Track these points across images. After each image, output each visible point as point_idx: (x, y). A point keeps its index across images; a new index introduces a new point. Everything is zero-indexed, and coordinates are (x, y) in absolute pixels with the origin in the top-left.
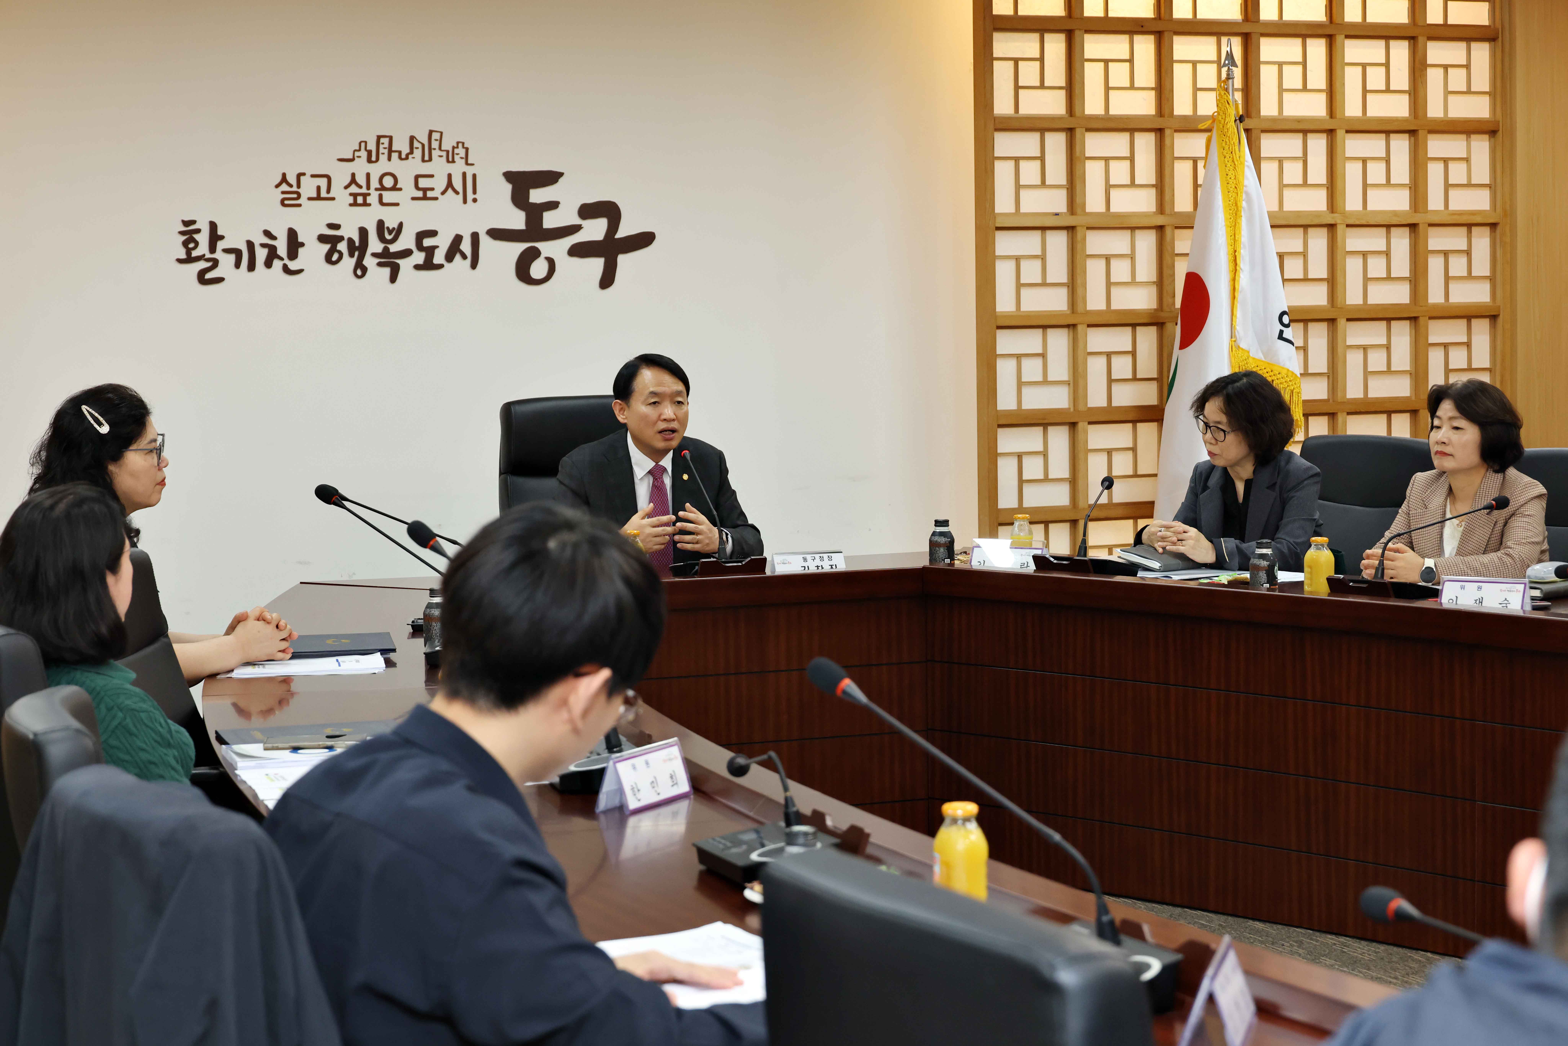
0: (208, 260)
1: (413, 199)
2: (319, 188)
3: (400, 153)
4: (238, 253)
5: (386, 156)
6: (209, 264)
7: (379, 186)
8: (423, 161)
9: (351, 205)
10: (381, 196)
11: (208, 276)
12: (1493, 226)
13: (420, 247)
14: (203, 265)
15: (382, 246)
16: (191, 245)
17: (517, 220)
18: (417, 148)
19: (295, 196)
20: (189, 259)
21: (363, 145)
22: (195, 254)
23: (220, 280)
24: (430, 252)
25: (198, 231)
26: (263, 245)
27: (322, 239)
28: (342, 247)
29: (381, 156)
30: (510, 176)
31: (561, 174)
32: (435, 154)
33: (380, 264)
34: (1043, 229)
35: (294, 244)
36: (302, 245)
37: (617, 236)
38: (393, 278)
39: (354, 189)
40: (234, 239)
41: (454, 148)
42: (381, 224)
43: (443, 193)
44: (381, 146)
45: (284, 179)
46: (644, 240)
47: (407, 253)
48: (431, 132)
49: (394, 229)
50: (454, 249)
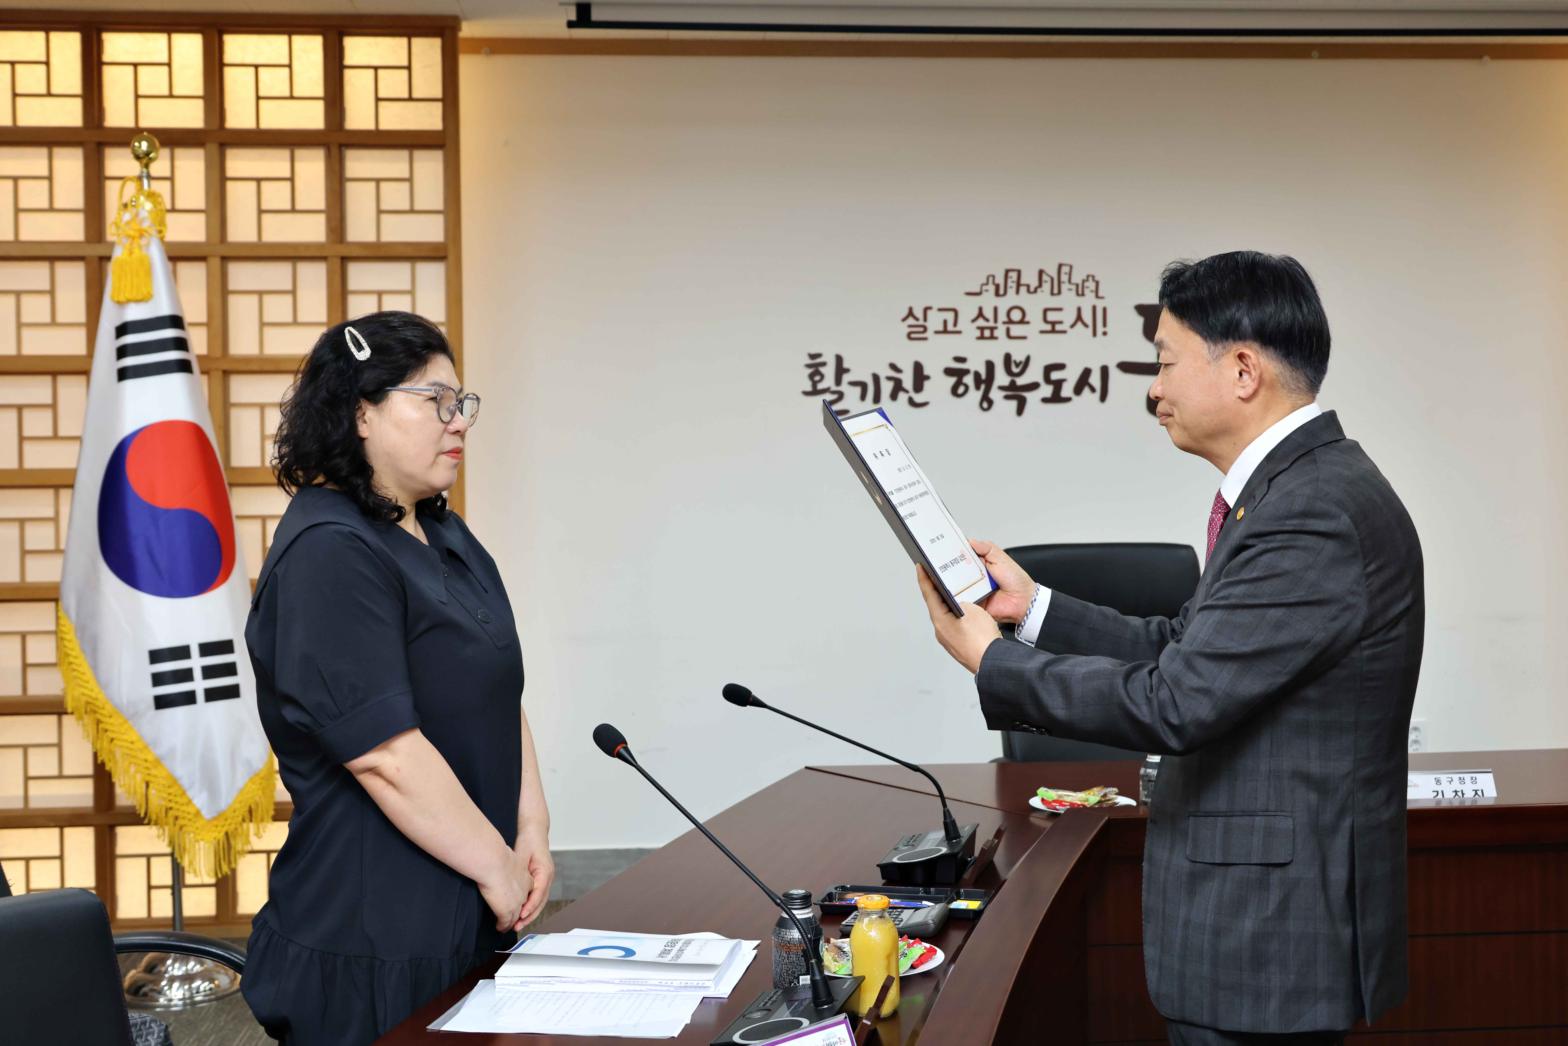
0: (834, 392)
1: (1042, 332)
2: (945, 322)
3: (1028, 286)
4: (863, 386)
5: (1014, 290)
6: (834, 397)
7: (1006, 320)
10: (1008, 330)
13: (1048, 380)
15: (1009, 379)
16: (817, 378)
17: (1145, 353)
18: (1046, 282)
19: (921, 329)
20: (815, 392)
21: (991, 279)
22: (820, 386)
24: (1058, 385)
25: (824, 364)
26: (889, 378)
27: (949, 372)
28: (969, 380)
29: (1009, 289)
30: (1140, 309)
32: (1065, 287)
33: (1006, 397)
35: (920, 377)
36: (928, 378)
38: (1020, 411)
39: (981, 322)
41: (1084, 281)
42: (1008, 358)
43: (1072, 326)
44: (1009, 281)
45: (911, 313)
47: (1034, 386)
48: (1060, 266)
49: (1021, 362)
50: (1083, 382)
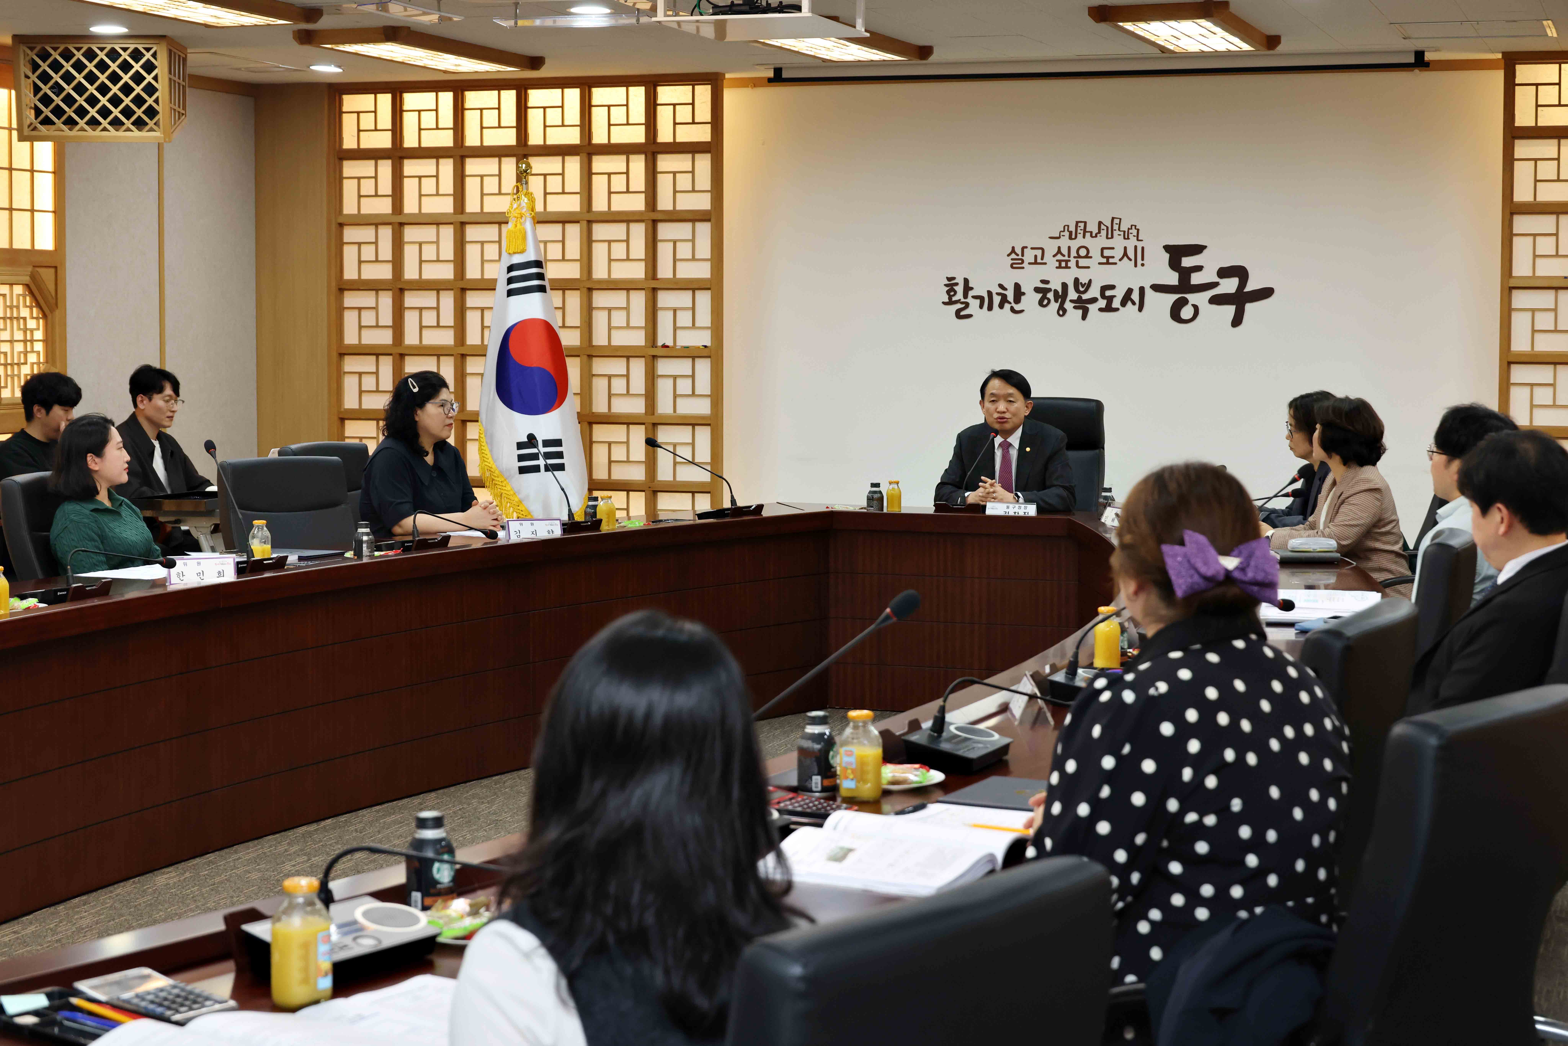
0: (962, 303)
1: (1100, 264)
2: (1036, 257)
3: (1091, 233)
4: (981, 298)
5: (1082, 235)
6: (963, 306)
7: (1076, 255)
8: (1107, 238)
9: (1057, 268)
10: (1077, 262)
11: (962, 313)
13: (1103, 296)
14: (959, 306)
15: (1077, 295)
16: (952, 293)
17: (1172, 278)
18: (1103, 229)
19: (1020, 262)
20: (950, 302)
21: (1066, 227)
22: (954, 299)
23: (969, 316)
24: (1110, 299)
25: (957, 284)
26: (998, 294)
27: (1037, 290)
28: (1050, 295)
29: (1078, 235)
30: (1167, 248)
31: (1205, 247)
32: (1116, 233)
33: (1075, 307)
34: (1557, 289)
35: (1019, 294)
36: (1024, 294)
37: (1245, 291)
38: (1084, 317)
39: (1059, 257)
41: (1129, 229)
42: (1076, 281)
43: (1120, 260)
44: (1079, 228)
45: (1013, 251)
46: (1266, 293)
47: (1094, 300)
48: (1113, 219)
49: (1085, 284)
50: (1127, 298)
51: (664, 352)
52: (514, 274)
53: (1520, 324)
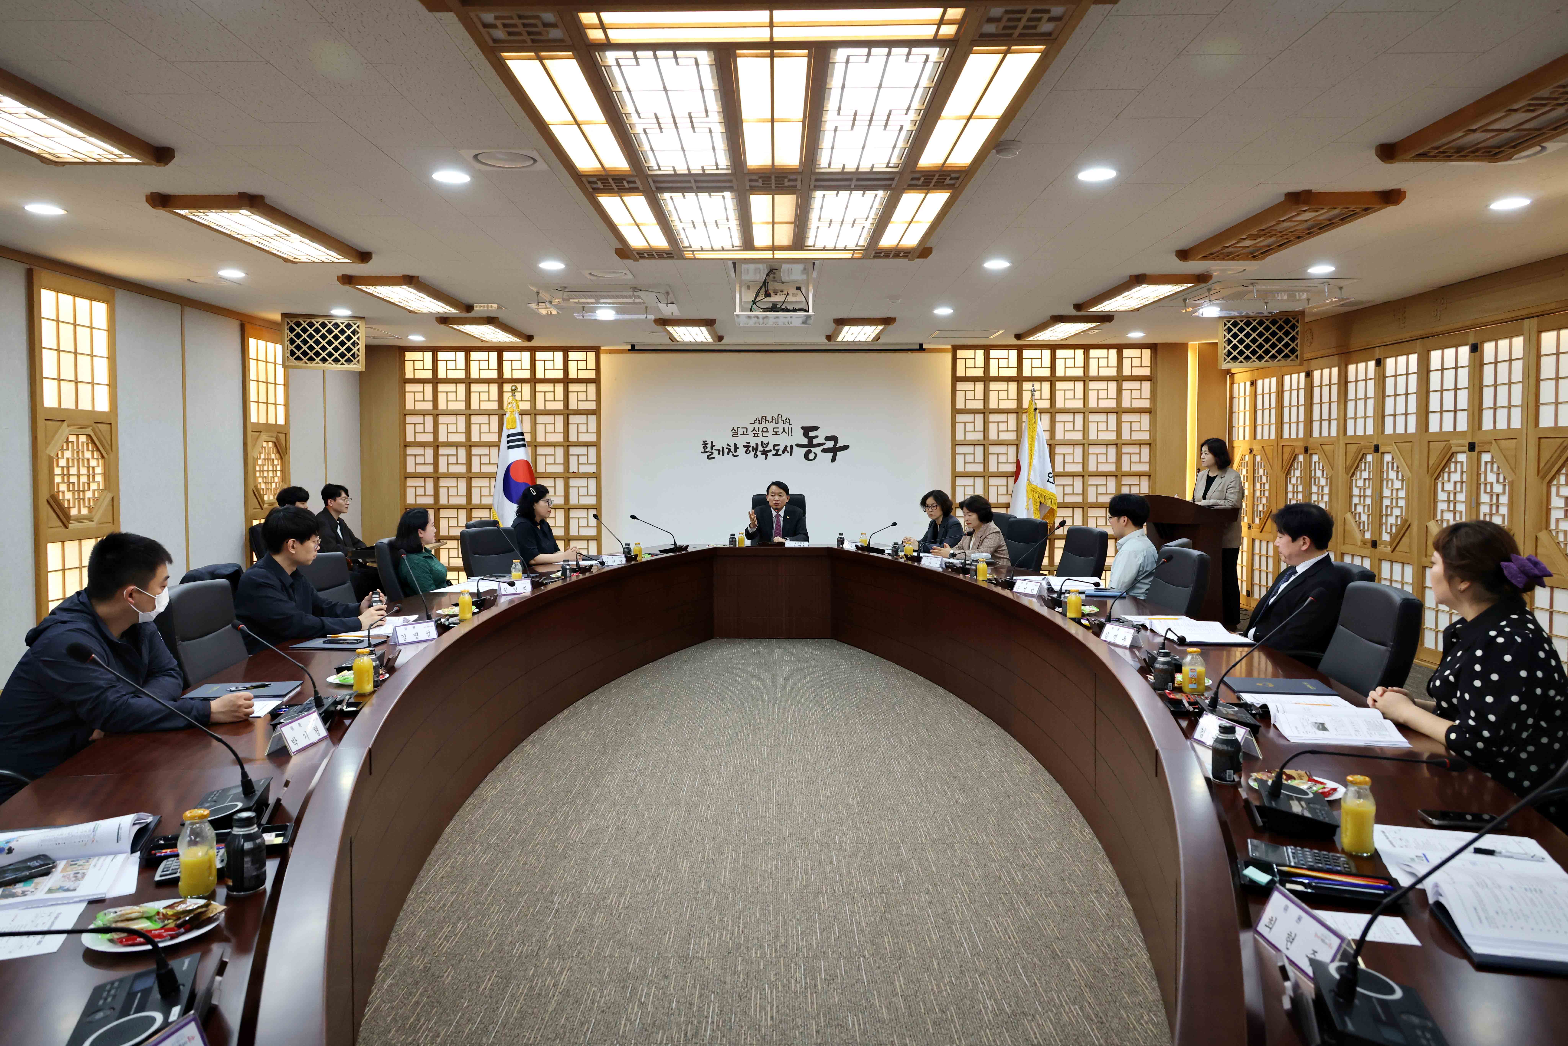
0: (710, 452)
1: (773, 435)
2: (744, 432)
3: (769, 421)
4: (719, 450)
5: (764, 422)
6: (711, 454)
7: (762, 431)
8: (776, 423)
9: (753, 436)
10: (762, 434)
11: (710, 457)
12: (1150, 444)
13: (774, 449)
14: (709, 454)
15: (763, 449)
16: (705, 448)
17: (805, 441)
18: (774, 420)
19: (736, 434)
20: (705, 452)
21: (757, 419)
22: (706, 450)
23: (714, 458)
24: (777, 450)
25: (707, 444)
26: (727, 448)
27: (744, 446)
28: (751, 449)
29: (762, 422)
30: (802, 428)
31: (819, 427)
32: (780, 421)
33: (762, 454)
34: (976, 445)
35: (736, 448)
36: (738, 448)
37: (837, 446)
38: (766, 458)
39: (754, 432)
40: (718, 446)
41: (785, 419)
42: (762, 442)
43: (782, 433)
44: (763, 419)
45: (733, 429)
46: (846, 447)
47: (770, 451)
48: (778, 415)
49: (766, 444)
50: (785, 450)
51: (573, 475)
52: (510, 438)
53: (960, 460)
